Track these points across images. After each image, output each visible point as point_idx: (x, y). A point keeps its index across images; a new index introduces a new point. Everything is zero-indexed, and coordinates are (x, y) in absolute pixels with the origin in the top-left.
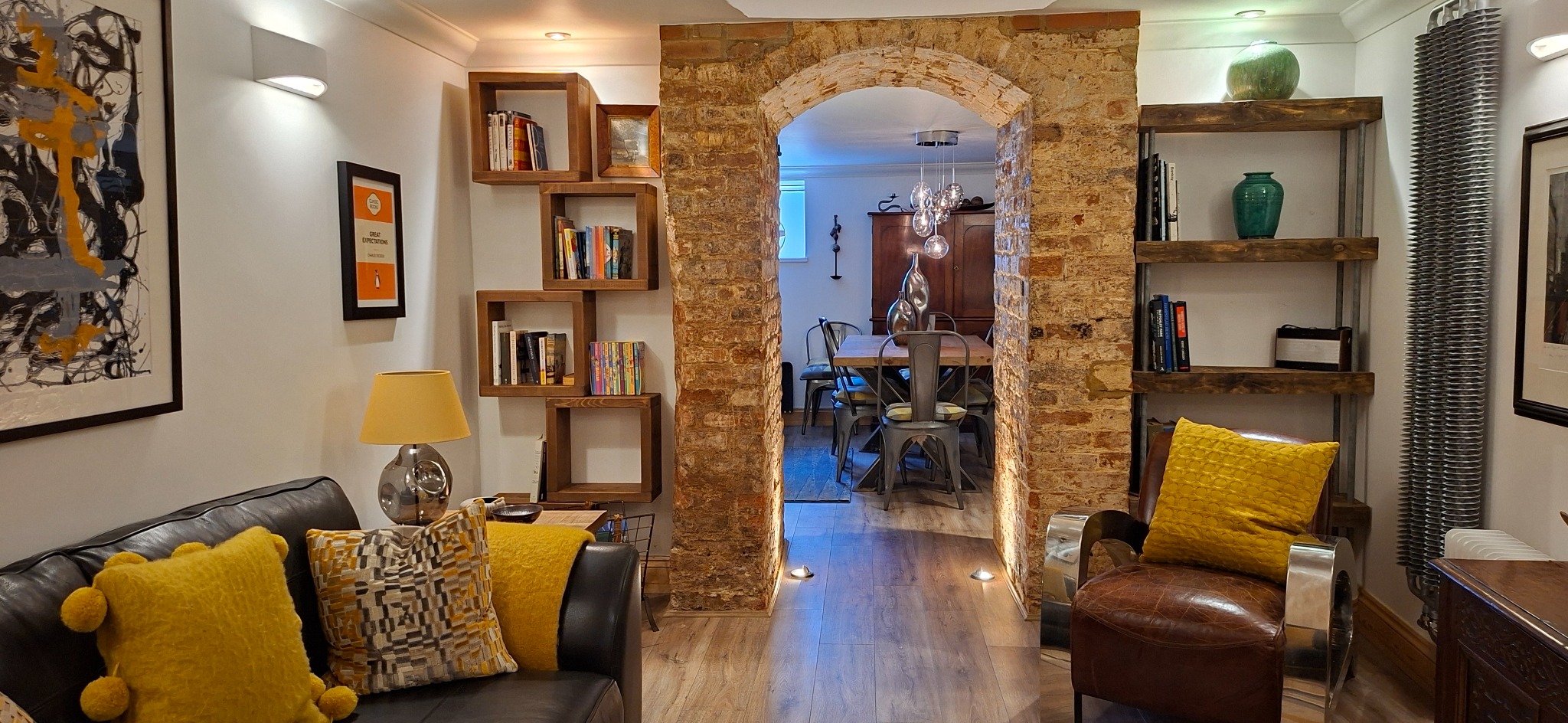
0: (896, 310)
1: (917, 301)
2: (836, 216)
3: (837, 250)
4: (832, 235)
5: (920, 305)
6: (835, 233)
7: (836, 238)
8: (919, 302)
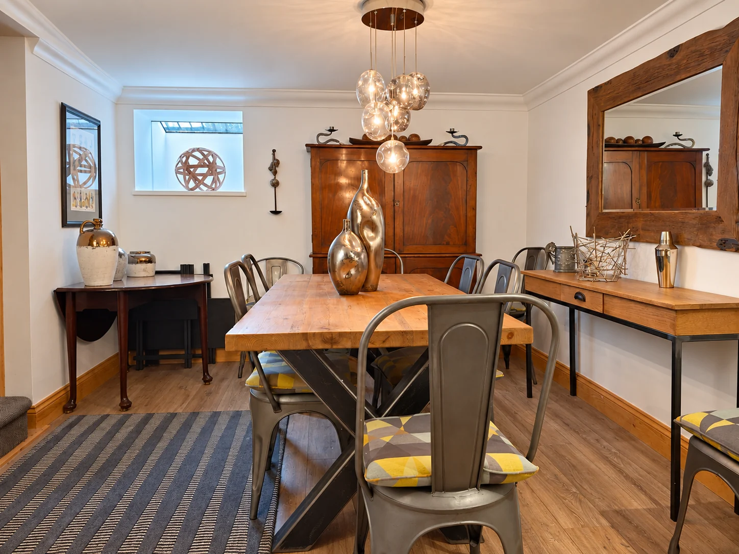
0: (340, 245)
1: (367, 233)
2: (274, 151)
3: (275, 184)
4: (271, 170)
5: (373, 239)
6: (274, 167)
7: (275, 173)
8: (371, 234)
